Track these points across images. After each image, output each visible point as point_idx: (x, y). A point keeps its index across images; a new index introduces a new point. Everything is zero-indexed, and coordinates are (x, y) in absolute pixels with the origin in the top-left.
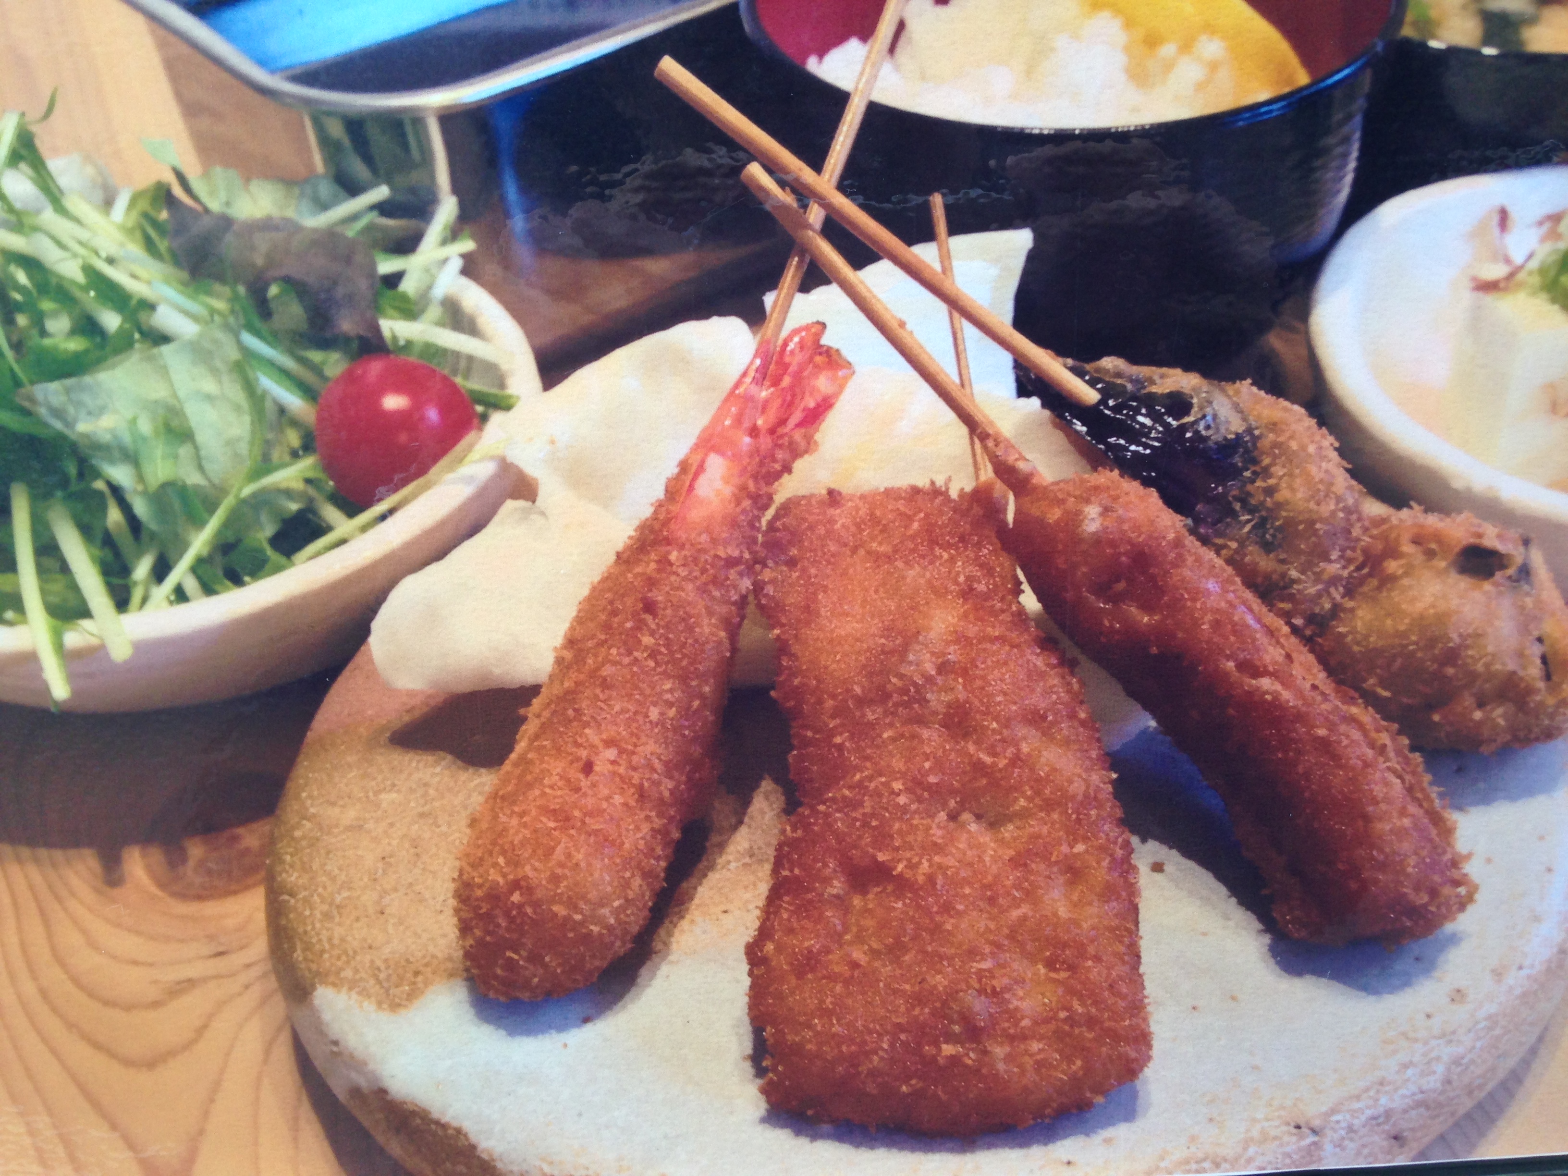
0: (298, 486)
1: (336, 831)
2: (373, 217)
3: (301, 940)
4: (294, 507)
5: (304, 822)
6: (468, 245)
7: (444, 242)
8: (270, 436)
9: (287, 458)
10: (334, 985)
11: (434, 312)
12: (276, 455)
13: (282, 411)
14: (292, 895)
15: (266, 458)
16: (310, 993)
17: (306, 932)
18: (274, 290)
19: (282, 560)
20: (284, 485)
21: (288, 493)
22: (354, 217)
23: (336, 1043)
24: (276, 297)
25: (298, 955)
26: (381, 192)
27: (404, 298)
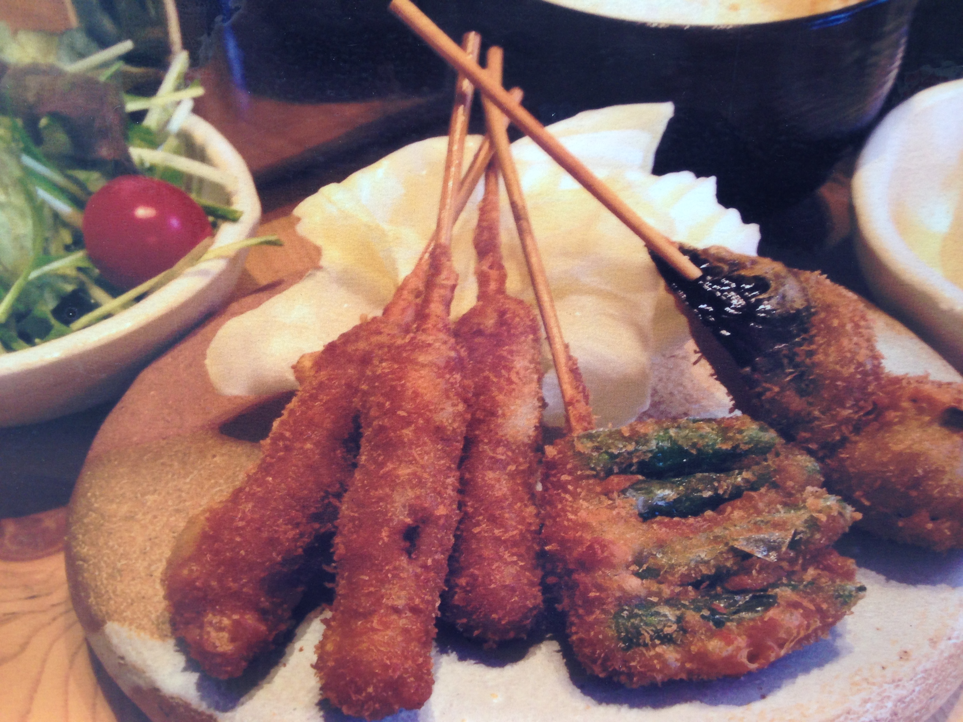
0: (72, 273)
1: (114, 519)
2: (119, 66)
3: (93, 590)
4: (69, 288)
5: (90, 513)
6: (198, 91)
7: (178, 89)
8: (48, 234)
9: (62, 252)
10: (118, 621)
11: (172, 142)
12: (53, 248)
13: (56, 216)
14: (84, 560)
15: (46, 251)
16: (103, 626)
17: (96, 586)
18: (44, 122)
19: (63, 327)
20: (61, 272)
21: (64, 278)
22: (105, 65)
23: (122, 658)
24: (46, 127)
25: (92, 600)
26: (126, 46)
27: (148, 131)
